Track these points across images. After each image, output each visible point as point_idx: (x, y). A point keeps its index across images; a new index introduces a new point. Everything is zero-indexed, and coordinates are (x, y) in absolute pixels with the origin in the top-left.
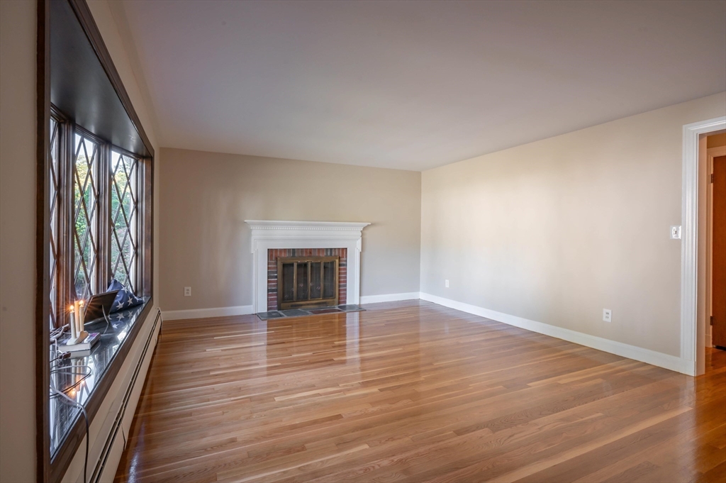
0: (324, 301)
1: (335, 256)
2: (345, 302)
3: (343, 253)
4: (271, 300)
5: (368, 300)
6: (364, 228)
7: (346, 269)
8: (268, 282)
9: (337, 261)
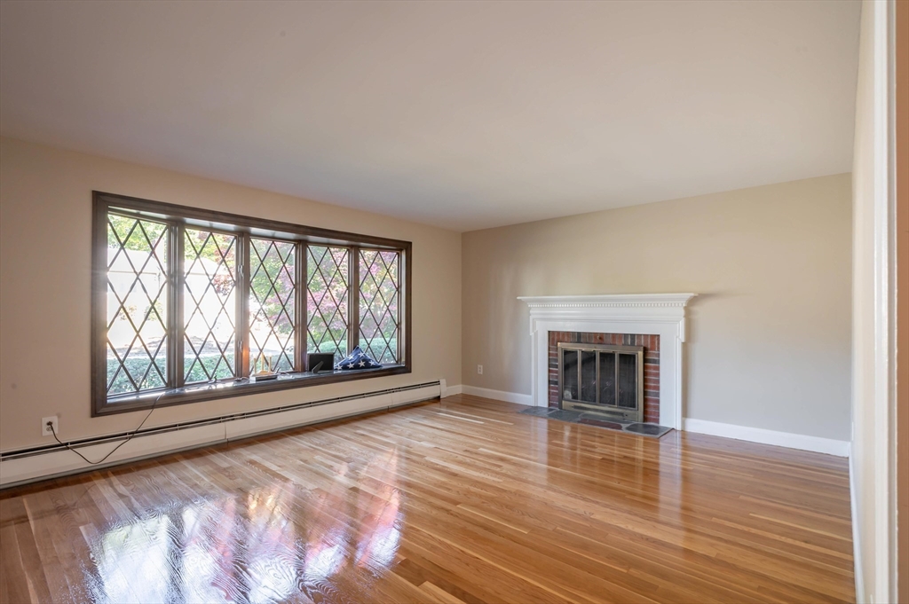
0: (620, 410)
1: (639, 346)
2: (657, 421)
3: (653, 343)
4: (554, 394)
5: (696, 426)
6: (692, 302)
7: (658, 368)
8: (549, 371)
9: (640, 354)
